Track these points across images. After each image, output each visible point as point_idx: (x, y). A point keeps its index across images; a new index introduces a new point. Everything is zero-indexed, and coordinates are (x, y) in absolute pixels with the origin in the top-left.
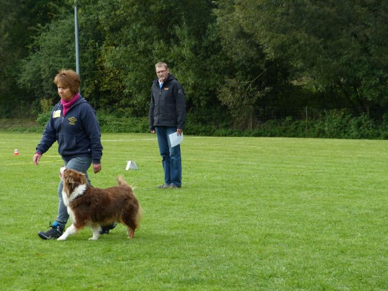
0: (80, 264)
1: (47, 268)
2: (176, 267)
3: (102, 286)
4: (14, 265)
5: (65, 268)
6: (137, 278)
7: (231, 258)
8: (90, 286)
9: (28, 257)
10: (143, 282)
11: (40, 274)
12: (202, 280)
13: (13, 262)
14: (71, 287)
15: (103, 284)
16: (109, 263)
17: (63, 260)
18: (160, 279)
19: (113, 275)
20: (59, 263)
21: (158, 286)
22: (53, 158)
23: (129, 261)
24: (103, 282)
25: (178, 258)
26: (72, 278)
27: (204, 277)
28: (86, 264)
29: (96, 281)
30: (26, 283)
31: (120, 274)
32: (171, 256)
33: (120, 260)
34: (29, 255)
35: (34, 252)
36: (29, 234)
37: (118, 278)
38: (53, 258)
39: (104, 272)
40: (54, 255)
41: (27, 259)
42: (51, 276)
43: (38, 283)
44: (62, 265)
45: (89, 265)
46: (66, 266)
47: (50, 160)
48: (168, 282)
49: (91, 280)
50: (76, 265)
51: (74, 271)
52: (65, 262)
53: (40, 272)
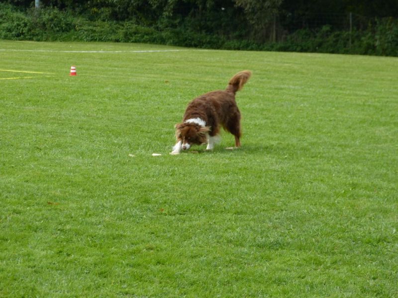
0: (112, 218)
1: (68, 222)
2: (246, 225)
3: (152, 249)
4: (21, 217)
5: (92, 223)
6: (196, 239)
7: (316, 215)
8: (135, 249)
9: (36, 207)
10: (207, 244)
11: (61, 230)
12: (288, 244)
13: (19, 213)
14: (110, 249)
15: (154, 246)
16: (152, 218)
17: (86, 213)
18: (230, 242)
19: (162, 234)
20: (82, 215)
21: (230, 251)
22: (17, 73)
23: (178, 215)
24: (152, 244)
25: (245, 213)
26: (108, 237)
27: (290, 240)
28: (120, 219)
29: (143, 241)
30: (46, 243)
31: (171, 234)
32: (234, 211)
33: (166, 215)
34: (38, 204)
35: (44, 200)
36: (27, 175)
37: (170, 238)
38: (72, 209)
39: (148, 231)
40: (71, 205)
41: (36, 210)
42: (77, 233)
43: (61, 242)
44: (88, 219)
45: (125, 219)
46: (93, 220)
47: (15, 76)
48: (242, 245)
49: (134, 240)
50: (107, 219)
51: (107, 227)
52: (90, 215)
53: (60, 227)
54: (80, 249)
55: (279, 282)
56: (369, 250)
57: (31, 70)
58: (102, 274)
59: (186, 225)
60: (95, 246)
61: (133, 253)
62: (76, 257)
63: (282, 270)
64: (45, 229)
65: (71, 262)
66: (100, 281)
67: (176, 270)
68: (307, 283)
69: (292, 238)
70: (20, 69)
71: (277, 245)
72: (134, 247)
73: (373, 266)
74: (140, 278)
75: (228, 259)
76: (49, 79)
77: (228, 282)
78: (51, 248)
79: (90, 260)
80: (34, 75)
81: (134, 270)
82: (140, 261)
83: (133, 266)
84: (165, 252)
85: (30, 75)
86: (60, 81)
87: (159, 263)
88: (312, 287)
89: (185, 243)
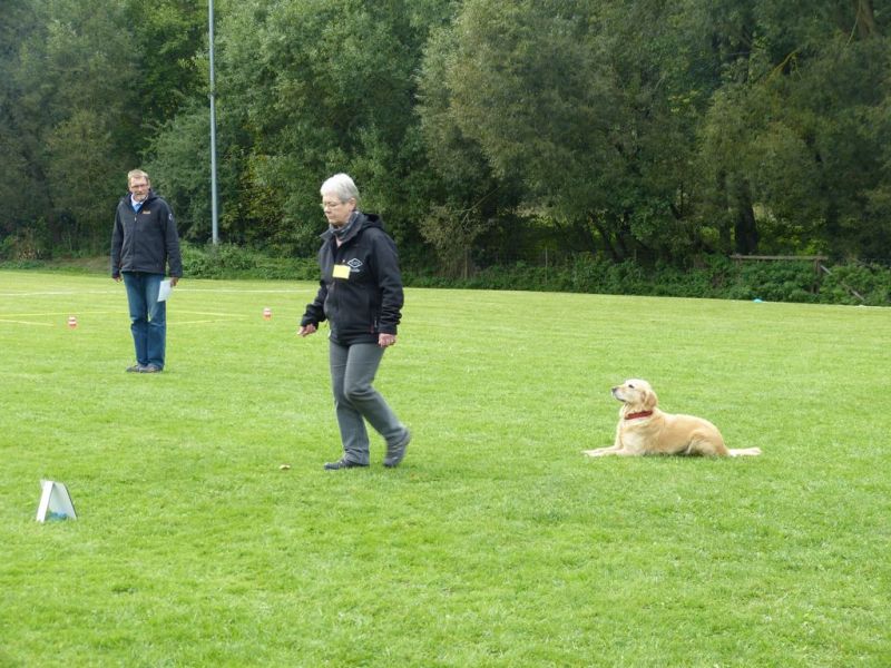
1: (311, 492)
2: (512, 493)
3: (415, 524)
4: (256, 486)
5: (339, 493)
6: (461, 510)
7: (585, 480)
9: (271, 474)
11: (306, 503)
12: (566, 515)
13: (253, 481)
14: (368, 525)
15: (416, 520)
19: (421, 505)
21: (504, 526)
22: (207, 316)
23: (432, 482)
24: (413, 518)
25: (506, 478)
26: (361, 510)
27: (567, 511)
29: (401, 515)
32: (494, 475)
33: (418, 482)
34: (271, 470)
37: (431, 511)
39: (404, 501)
41: (272, 478)
45: (373, 488)
46: (339, 489)
47: (204, 319)
48: (514, 518)
49: (392, 514)
50: (354, 487)
51: (357, 497)
52: (334, 484)
53: (303, 498)
54: (335, 526)
55: (570, 563)
56: (659, 522)
57: (222, 312)
58: (367, 557)
59: (444, 493)
60: (349, 521)
61: (394, 530)
62: (332, 535)
63: (569, 548)
64: (287, 500)
65: (327, 542)
66: (367, 565)
67: (448, 550)
68: (603, 566)
69: (568, 508)
70: (208, 311)
71: (556, 518)
72: (395, 522)
73: (670, 543)
74: (411, 561)
75: (504, 536)
76: (243, 322)
77: (513, 565)
78: (298, 524)
79: (348, 539)
80: (224, 318)
81: (400, 550)
82: (406, 539)
83: (399, 546)
84: (431, 528)
85: (222, 317)
86: (255, 325)
87: (426, 541)
88: (610, 570)
89: (450, 516)
